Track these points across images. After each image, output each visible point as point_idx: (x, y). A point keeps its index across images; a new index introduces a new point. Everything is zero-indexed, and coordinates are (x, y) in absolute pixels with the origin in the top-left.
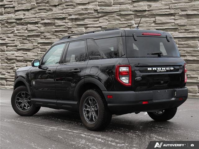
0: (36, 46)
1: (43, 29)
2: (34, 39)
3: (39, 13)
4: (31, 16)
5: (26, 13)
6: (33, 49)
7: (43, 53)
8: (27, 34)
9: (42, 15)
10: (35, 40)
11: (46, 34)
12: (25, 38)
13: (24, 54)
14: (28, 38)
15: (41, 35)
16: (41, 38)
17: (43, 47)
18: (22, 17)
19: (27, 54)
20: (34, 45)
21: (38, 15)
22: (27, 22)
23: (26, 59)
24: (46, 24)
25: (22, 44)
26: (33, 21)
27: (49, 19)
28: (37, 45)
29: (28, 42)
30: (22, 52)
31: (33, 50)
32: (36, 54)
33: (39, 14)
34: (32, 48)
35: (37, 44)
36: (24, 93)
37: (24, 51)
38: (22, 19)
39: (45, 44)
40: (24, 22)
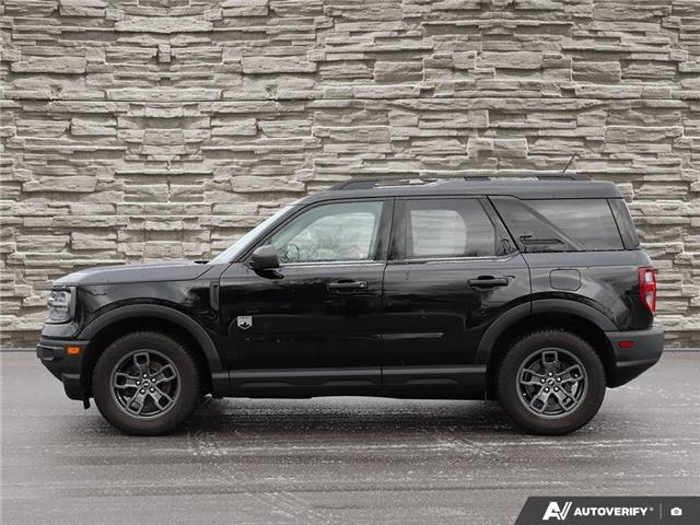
0: (110, 185)
1: (136, 133)
2: (100, 164)
3: (120, 86)
4: (87, 95)
5: (65, 83)
6: (96, 192)
7: (140, 204)
8: (67, 145)
9: (134, 93)
10: (105, 165)
11: (148, 150)
12: (63, 158)
13: (57, 207)
14: (72, 160)
15: (127, 152)
16: (126, 161)
17: (136, 186)
18: (46, 93)
19: (68, 207)
20: (99, 181)
21: (120, 93)
22: (70, 109)
23: (70, 224)
24: (147, 121)
25: (44, 178)
26: (98, 110)
27: (162, 107)
28: (112, 181)
29: (72, 171)
30: (44, 200)
31: (92, 195)
32: (111, 209)
33: (122, 90)
34: (91, 190)
35: (111, 178)
36: (144, 357)
37: (51, 199)
38: (49, 100)
39: (144, 179)
40: (57, 109)
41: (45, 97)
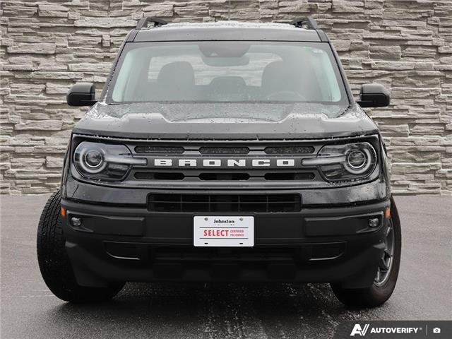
2: (64, 112)
3: (78, 62)
4: (56, 67)
5: (42, 60)
8: (44, 100)
9: (87, 67)
10: (68, 113)
12: (41, 108)
13: (36, 140)
14: (46, 110)
16: (81, 110)
18: (30, 66)
19: (44, 140)
20: (64, 123)
21: (77, 67)
22: (45, 77)
23: (45, 151)
25: (29, 121)
26: (63, 77)
27: (105, 76)
29: (46, 116)
30: (28, 136)
31: (59, 133)
33: (79, 64)
34: (59, 129)
35: (72, 121)
37: (33, 135)
38: (31, 71)
40: (37, 76)
41: (29, 69)
